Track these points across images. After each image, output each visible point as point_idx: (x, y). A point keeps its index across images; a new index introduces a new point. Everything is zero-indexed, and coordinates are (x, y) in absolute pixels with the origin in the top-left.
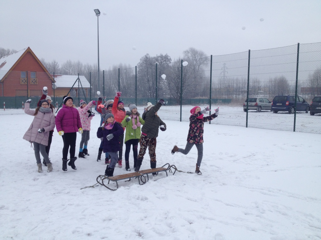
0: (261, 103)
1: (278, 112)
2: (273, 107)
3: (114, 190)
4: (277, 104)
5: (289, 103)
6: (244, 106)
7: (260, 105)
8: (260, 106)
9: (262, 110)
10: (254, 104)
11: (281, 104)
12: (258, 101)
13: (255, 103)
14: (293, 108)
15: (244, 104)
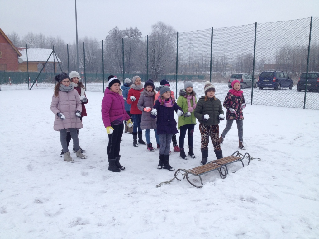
0: (246, 79)
1: (264, 88)
2: (259, 83)
3: (200, 187)
4: (264, 81)
5: (276, 80)
6: (229, 82)
7: (245, 81)
8: (246, 83)
9: (247, 87)
10: (239, 80)
11: (268, 81)
12: (243, 77)
13: (241, 79)
14: (279, 85)
15: (229, 80)
